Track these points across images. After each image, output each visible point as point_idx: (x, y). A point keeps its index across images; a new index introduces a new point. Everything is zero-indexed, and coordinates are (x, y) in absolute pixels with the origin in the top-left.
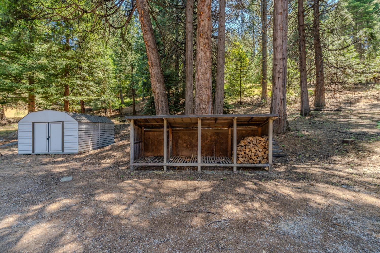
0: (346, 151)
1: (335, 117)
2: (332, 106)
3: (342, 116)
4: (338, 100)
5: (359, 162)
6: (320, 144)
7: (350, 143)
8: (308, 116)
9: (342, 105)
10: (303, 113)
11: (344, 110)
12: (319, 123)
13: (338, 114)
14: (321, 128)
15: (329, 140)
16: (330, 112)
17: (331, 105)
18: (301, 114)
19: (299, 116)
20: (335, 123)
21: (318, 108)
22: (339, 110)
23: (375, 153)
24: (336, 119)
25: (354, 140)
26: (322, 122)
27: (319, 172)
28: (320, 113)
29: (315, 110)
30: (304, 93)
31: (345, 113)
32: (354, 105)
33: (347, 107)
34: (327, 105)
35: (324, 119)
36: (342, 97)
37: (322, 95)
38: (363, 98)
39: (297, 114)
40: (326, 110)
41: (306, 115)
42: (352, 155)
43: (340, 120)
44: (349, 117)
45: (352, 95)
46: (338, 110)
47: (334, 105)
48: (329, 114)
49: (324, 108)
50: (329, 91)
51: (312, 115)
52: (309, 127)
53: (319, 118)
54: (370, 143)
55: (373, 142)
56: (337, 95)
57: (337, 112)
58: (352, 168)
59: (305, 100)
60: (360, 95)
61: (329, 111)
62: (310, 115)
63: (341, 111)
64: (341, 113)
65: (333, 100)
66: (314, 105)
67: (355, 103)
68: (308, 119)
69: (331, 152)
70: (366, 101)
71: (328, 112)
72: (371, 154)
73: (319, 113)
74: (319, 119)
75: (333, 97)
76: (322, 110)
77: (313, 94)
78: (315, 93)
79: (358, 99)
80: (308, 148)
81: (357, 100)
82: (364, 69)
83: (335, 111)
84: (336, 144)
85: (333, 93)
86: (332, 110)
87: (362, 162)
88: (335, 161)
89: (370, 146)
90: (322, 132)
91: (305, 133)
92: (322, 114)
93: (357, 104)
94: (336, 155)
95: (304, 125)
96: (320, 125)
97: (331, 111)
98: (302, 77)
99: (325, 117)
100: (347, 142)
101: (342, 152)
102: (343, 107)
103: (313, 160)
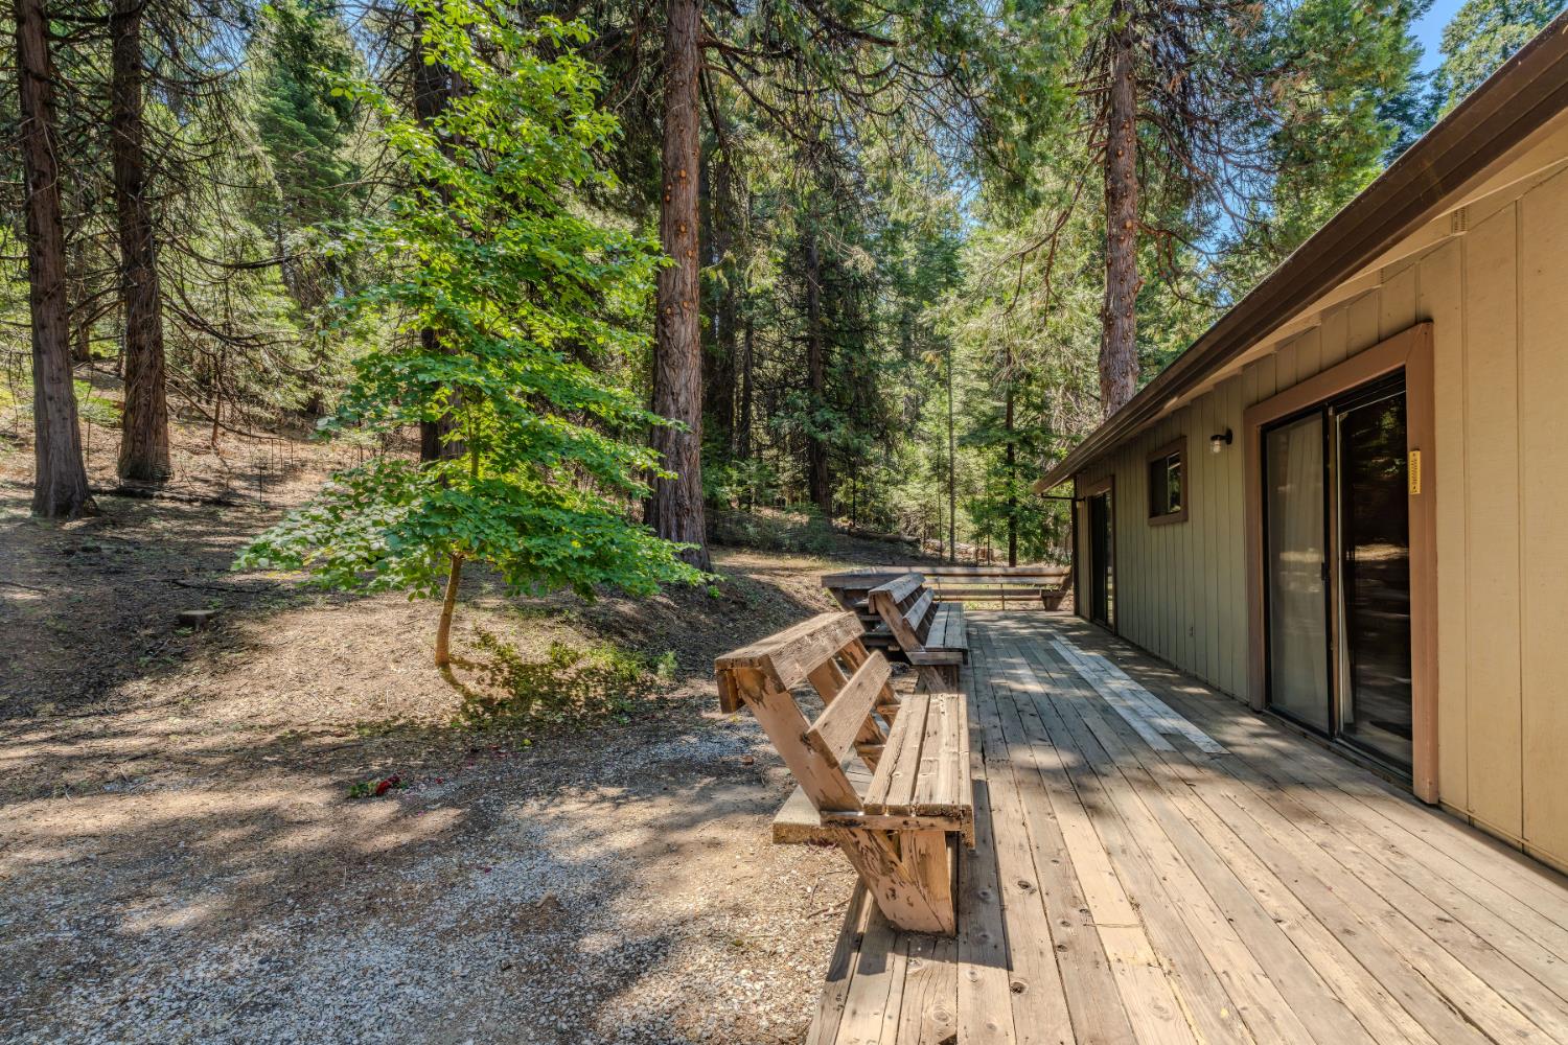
0: (180, 654)
1: (199, 528)
2: (198, 484)
3: (226, 524)
4: (229, 463)
5: (213, 687)
6: (81, 641)
7: (202, 625)
8: (78, 517)
9: (236, 484)
10: (52, 504)
11: (238, 501)
12: (118, 552)
13: (213, 516)
14: (116, 572)
15: (124, 619)
16: (186, 507)
17: (196, 479)
18: (39, 506)
19: (29, 513)
20: (185, 550)
21: (138, 486)
22: (224, 500)
23: (269, 649)
24: (201, 534)
25: (217, 614)
26: (129, 548)
27: (26, 758)
28: (137, 506)
29: (120, 492)
30: (51, 407)
31: (240, 515)
32: (278, 488)
33: (253, 494)
34: (177, 478)
35: (146, 534)
36: (241, 453)
37: (157, 432)
38: (310, 464)
39: (19, 503)
40: (172, 498)
41: (64, 511)
42: (196, 667)
43: (212, 539)
44: (250, 531)
45: (277, 451)
46: (218, 502)
47: (206, 481)
48: (177, 514)
49: (161, 488)
50: (200, 418)
51: (97, 511)
52: (59, 569)
53: (127, 530)
54: (263, 621)
55: (274, 614)
56: (229, 443)
57: (212, 509)
58: (185, 712)
59: (59, 440)
60: (303, 455)
61: (181, 500)
62: (89, 514)
63: (228, 505)
64: (227, 515)
65: (213, 460)
66: (120, 472)
67: (281, 480)
68: (73, 532)
69: (120, 669)
70: (317, 479)
71: (178, 504)
72: (257, 655)
73: (136, 508)
74: (126, 533)
75: (211, 447)
76: (151, 497)
77: (113, 420)
78: (125, 417)
79: (293, 468)
80: (15, 665)
81: (292, 470)
82: (312, 367)
83: (205, 502)
84: (150, 631)
85: (209, 432)
86: (196, 500)
87: (224, 686)
88: (128, 699)
89: (261, 628)
90: (110, 589)
91: (18, 596)
92: (148, 514)
93: (290, 485)
94: (139, 677)
95: (33, 561)
96: (118, 558)
97: (190, 501)
98: (43, 327)
99: (158, 525)
100: (188, 621)
101: (165, 662)
102: (242, 492)
103: (28, 715)
